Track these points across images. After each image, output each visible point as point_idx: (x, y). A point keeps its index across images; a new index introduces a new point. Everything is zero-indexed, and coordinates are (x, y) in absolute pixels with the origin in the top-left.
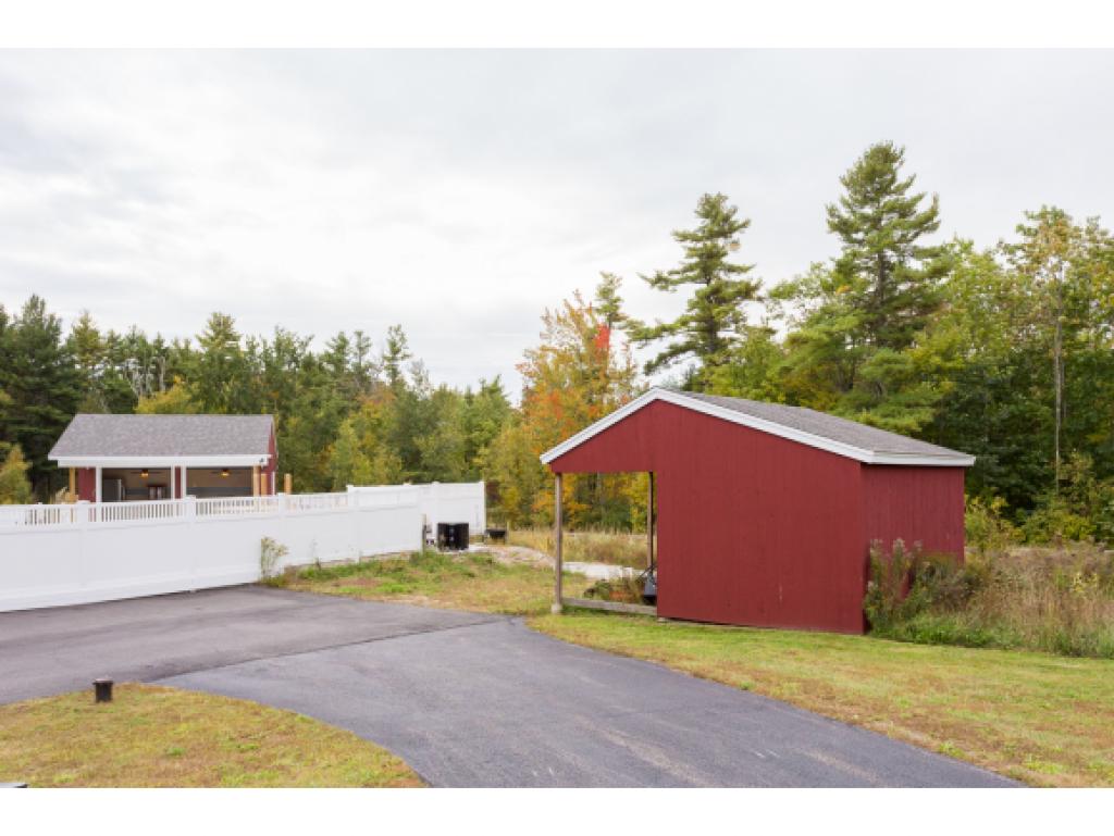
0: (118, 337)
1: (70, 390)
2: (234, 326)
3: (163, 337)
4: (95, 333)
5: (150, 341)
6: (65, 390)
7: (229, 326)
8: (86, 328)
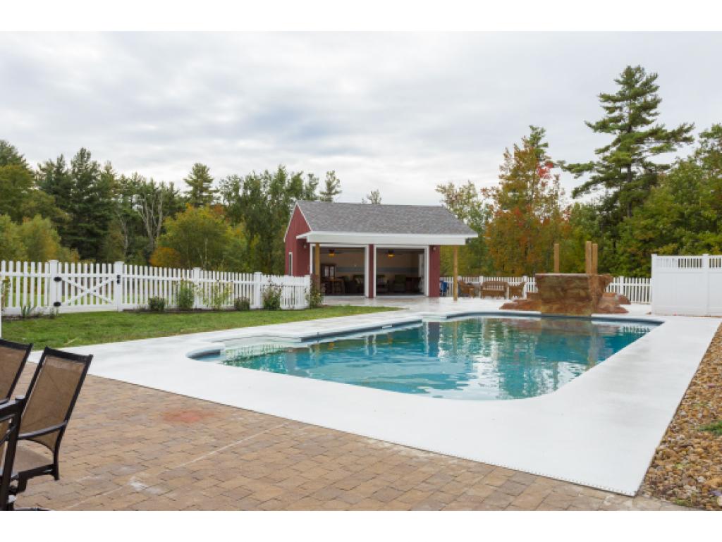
0: (127, 180)
1: (107, 213)
2: (209, 172)
3: (155, 181)
4: (112, 176)
5: (148, 182)
6: (103, 213)
7: (205, 173)
8: (108, 173)
